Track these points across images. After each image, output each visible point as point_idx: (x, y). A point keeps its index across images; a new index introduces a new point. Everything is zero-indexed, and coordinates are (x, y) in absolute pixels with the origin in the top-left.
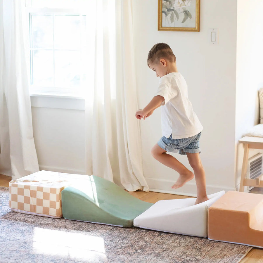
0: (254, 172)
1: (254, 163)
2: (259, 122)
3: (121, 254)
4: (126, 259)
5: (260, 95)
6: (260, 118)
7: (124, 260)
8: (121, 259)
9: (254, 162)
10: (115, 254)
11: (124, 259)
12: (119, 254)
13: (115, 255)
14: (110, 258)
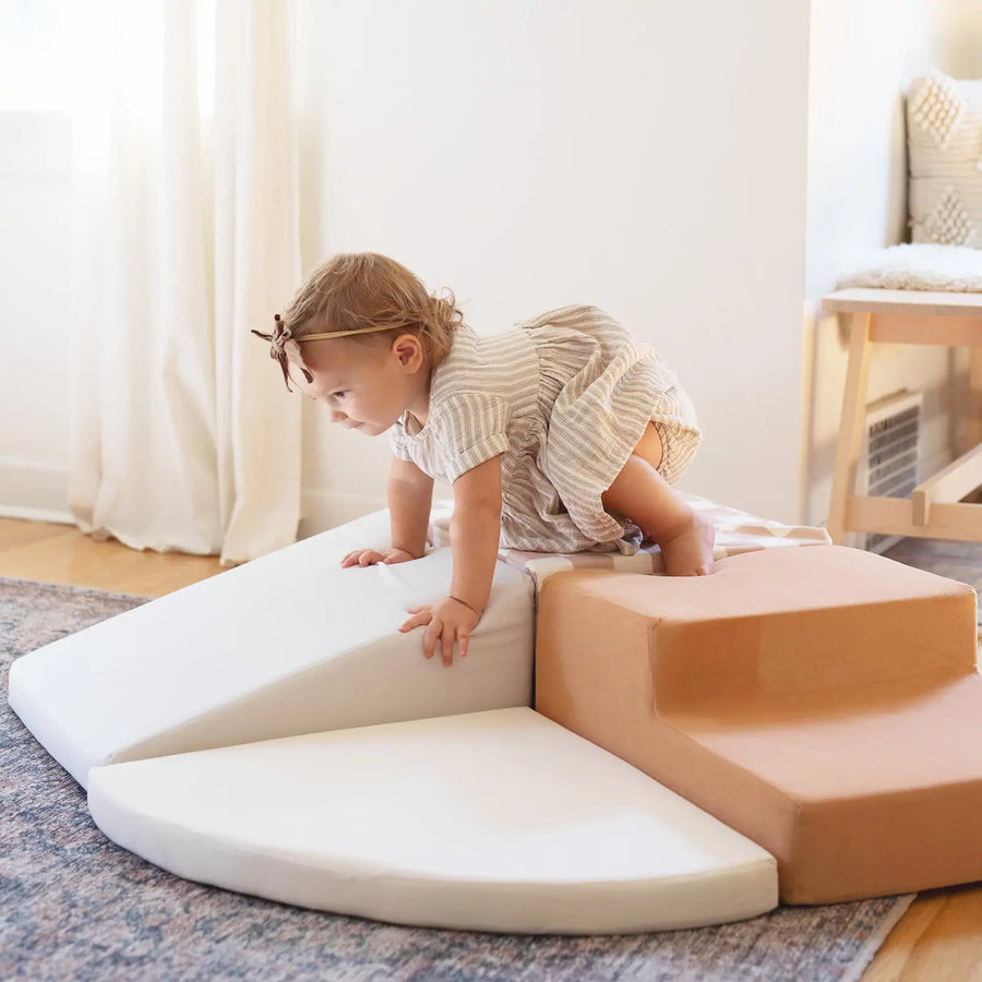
0: (886, 474)
1: (889, 431)
2: (906, 236)
3: (153, 882)
4: (178, 909)
5: (912, 109)
6: (910, 224)
7: (164, 917)
8: (147, 913)
9: (886, 424)
10: (116, 879)
11: (163, 911)
12: (139, 882)
13: (118, 886)
14: (80, 903)
